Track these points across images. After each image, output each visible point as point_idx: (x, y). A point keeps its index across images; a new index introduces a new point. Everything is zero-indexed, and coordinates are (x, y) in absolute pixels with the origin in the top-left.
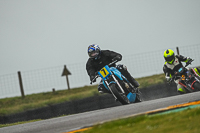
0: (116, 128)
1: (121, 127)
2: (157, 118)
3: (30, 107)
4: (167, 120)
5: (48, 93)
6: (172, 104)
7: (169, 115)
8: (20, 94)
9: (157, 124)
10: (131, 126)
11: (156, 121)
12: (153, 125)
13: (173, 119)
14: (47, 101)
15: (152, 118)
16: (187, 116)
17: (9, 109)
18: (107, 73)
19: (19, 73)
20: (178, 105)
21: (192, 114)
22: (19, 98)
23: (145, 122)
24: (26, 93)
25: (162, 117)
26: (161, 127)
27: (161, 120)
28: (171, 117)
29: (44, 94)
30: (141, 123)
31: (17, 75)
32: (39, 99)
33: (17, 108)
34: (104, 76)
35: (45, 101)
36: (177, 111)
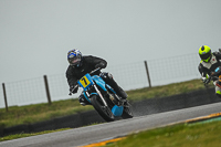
0: (152, 138)
1: (158, 137)
2: (198, 127)
3: (58, 115)
4: (209, 130)
6: (215, 112)
8: (46, 101)
9: (198, 134)
10: (169, 136)
11: (197, 131)
12: (193, 135)
13: (216, 128)
14: (76, 108)
15: (192, 127)
17: (35, 116)
19: (45, 77)
22: (45, 105)
23: (184, 131)
24: (53, 99)
25: (203, 125)
26: (203, 137)
27: (202, 129)
28: (214, 126)
30: (180, 132)
31: (43, 79)
32: (67, 105)
33: (44, 116)
34: (85, 86)
35: (73, 108)
36: (220, 119)
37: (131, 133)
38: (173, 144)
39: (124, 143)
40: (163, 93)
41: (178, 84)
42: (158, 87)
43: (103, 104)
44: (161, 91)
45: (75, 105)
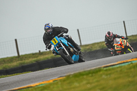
0: (81, 77)
1: (85, 77)
2: (110, 70)
3: (24, 63)
4: (117, 72)
5: (36, 54)
6: (120, 60)
7: (118, 68)
8: (16, 55)
9: (110, 74)
10: (92, 76)
11: (109, 72)
12: (107, 75)
13: (121, 71)
14: (35, 59)
15: (106, 70)
16: (130, 68)
17: (9, 65)
18: (57, 42)
19: (16, 40)
20: (124, 61)
21: (134, 67)
22: (16, 57)
23: (101, 72)
24: (20, 54)
25: (113, 69)
26: (113, 76)
27: (113, 71)
28: (119, 69)
29: (33, 54)
30: (99, 73)
31: (14, 42)
32: (30, 57)
33: (15, 64)
34: (55, 44)
35: (33, 59)
36: (123, 65)
37: (69, 74)
38: (95, 80)
39: (64, 80)
40: (89, 49)
41: (98, 43)
42: (86, 45)
43: (66, 54)
44: (88, 47)
45: (35, 57)
